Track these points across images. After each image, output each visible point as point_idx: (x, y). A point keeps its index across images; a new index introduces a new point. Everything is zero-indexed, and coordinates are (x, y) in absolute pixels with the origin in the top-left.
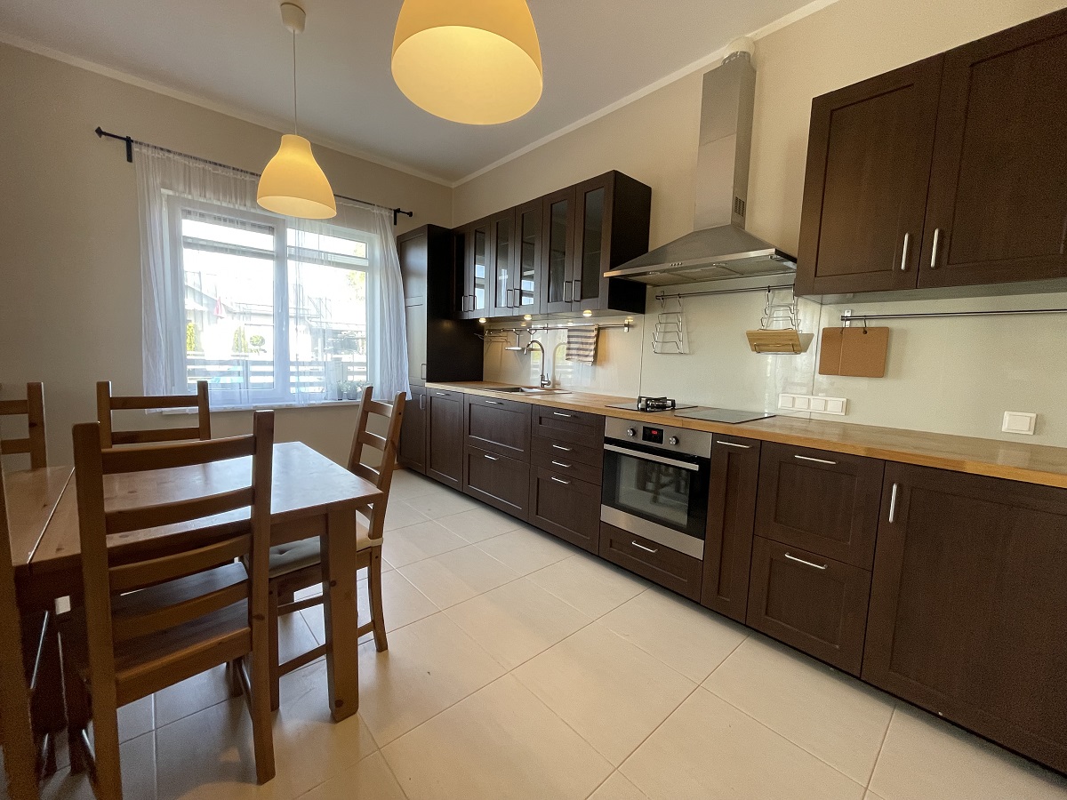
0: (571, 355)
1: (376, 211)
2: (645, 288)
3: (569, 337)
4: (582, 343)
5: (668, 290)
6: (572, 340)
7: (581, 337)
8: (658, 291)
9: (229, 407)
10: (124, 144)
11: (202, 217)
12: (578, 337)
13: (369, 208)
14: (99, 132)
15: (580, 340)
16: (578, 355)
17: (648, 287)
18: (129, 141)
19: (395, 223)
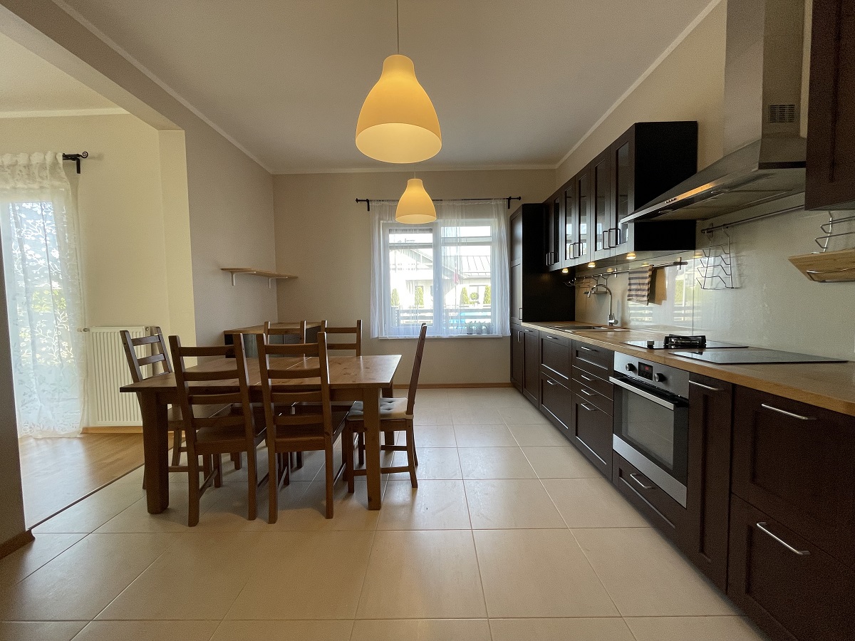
0: (632, 296)
1: (493, 203)
2: (696, 223)
3: (630, 279)
4: (640, 284)
5: (717, 221)
6: (633, 281)
7: (639, 278)
8: (707, 224)
9: (408, 336)
10: (366, 203)
11: (397, 231)
12: (636, 278)
13: (488, 202)
14: (357, 200)
15: (637, 281)
16: (637, 295)
17: (698, 221)
18: (368, 201)
19: (509, 208)
